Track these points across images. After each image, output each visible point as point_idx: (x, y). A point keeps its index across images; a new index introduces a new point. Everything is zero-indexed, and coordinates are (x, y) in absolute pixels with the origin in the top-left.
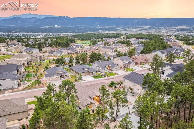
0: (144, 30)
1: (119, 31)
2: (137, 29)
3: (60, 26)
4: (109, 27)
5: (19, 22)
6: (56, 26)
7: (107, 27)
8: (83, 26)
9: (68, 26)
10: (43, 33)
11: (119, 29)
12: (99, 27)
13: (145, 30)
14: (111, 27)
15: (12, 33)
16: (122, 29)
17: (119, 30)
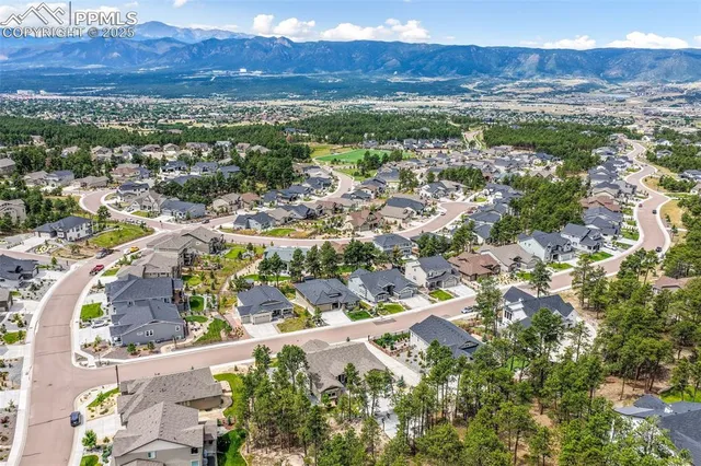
0: (561, 92)
1: (467, 96)
2: (534, 90)
3: (257, 73)
4: (435, 79)
5: (116, 54)
6: (243, 70)
7: (427, 79)
8: (340, 76)
9: (285, 75)
10: (199, 101)
11: (470, 87)
12: (396, 79)
13: (567, 92)
14: (441, 79)
15: (93, 95)
16: (479, 87)
17: (467, 91)
